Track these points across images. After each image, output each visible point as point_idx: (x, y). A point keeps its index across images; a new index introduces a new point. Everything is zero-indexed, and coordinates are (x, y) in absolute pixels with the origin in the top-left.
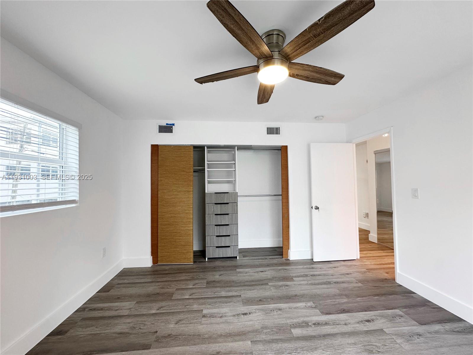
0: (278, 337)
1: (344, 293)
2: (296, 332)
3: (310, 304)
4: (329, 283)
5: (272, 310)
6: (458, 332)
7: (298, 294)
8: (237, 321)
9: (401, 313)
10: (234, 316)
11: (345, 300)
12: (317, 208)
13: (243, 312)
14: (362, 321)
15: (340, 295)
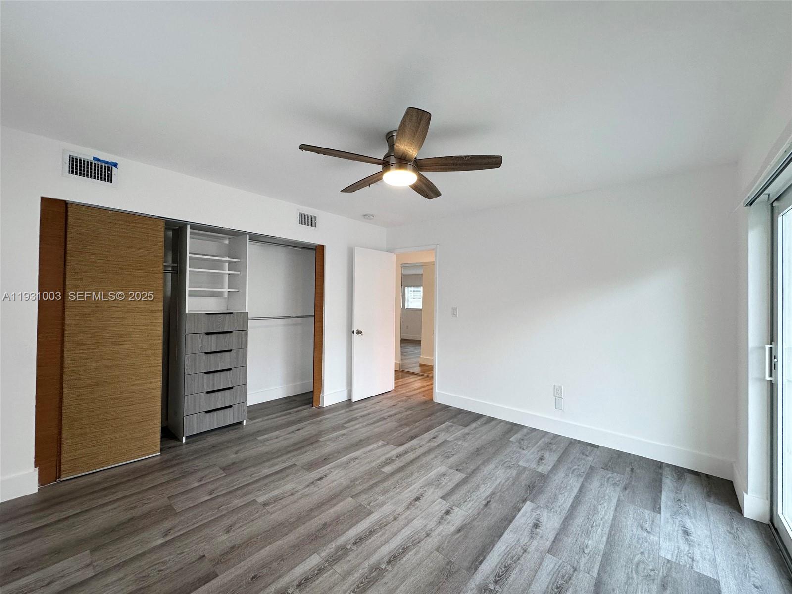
0: (374, 482)
1: (403, 422)
2: (387, 469)
3: (380, 443)
4: (383, 419)
5: (348, 462)
6: (485, 423)
7: (362, 438)
8: (317, 489)
9: (450, 424)
10: (308, 486)
11: (407, 429)
12: (359, 332)
13: (317, 478)
14: (430, 440)
15: (401, 425)
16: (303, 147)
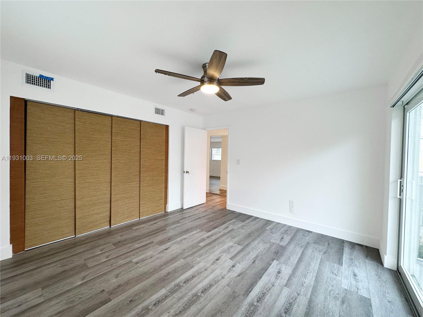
0: (195, 250)
1: (210, 220)
2: (202, 244)
3: (198, 230)
4: (200, 218)
5: (181, 241)
6: (253, 220)
7: (188, 228)
8: (165, 255)
9: (235, 220)
10: (160, 253)
11: (213, 223)
12: (187, 172)
13: (164, 249)
14: (224, 229)
15: (209, 222)
16: (157, 71)
